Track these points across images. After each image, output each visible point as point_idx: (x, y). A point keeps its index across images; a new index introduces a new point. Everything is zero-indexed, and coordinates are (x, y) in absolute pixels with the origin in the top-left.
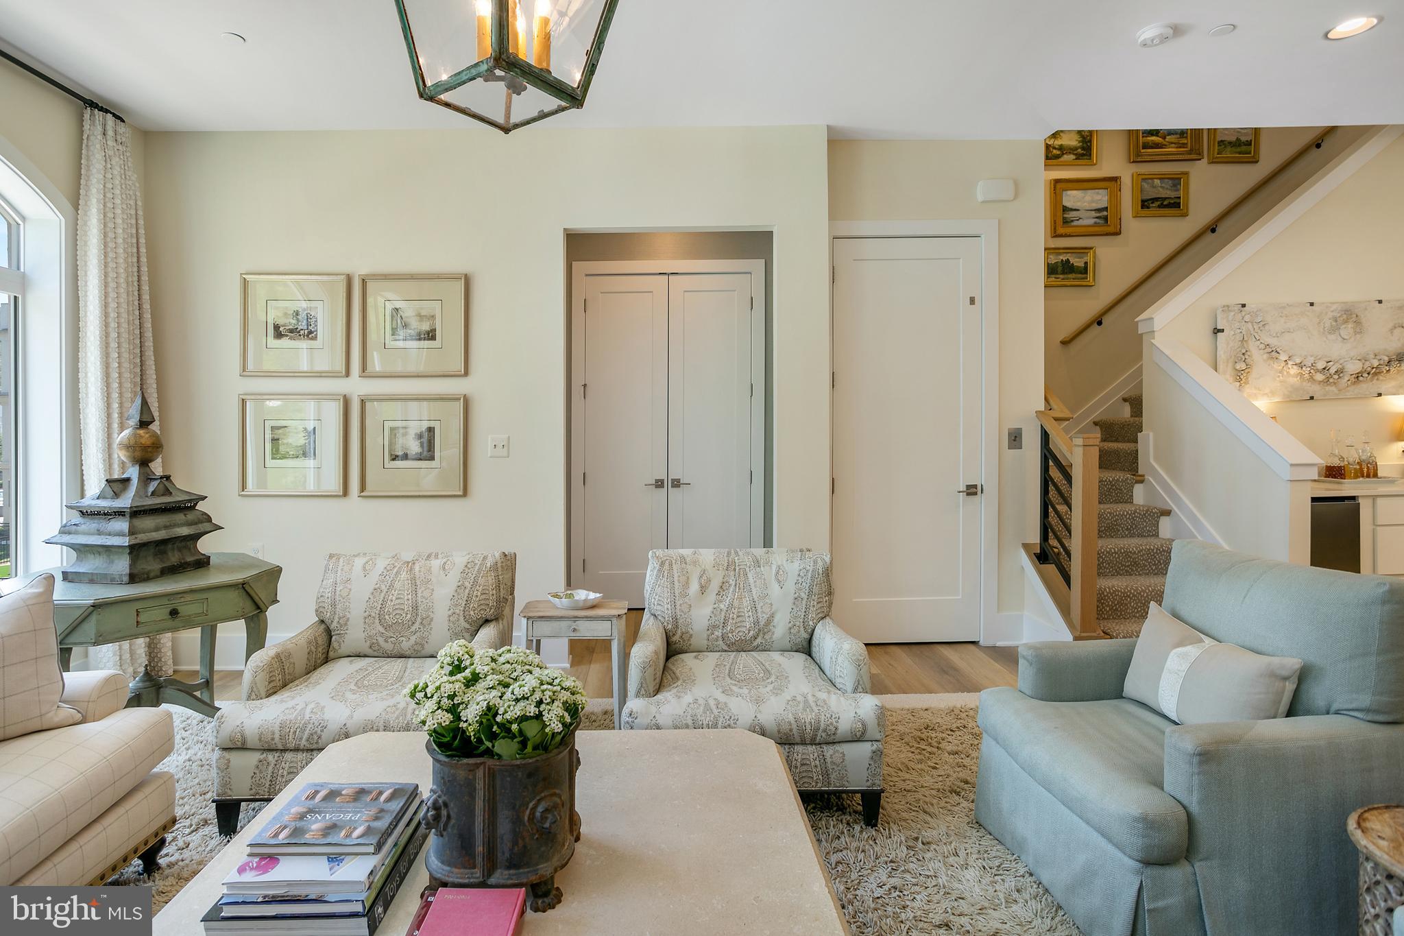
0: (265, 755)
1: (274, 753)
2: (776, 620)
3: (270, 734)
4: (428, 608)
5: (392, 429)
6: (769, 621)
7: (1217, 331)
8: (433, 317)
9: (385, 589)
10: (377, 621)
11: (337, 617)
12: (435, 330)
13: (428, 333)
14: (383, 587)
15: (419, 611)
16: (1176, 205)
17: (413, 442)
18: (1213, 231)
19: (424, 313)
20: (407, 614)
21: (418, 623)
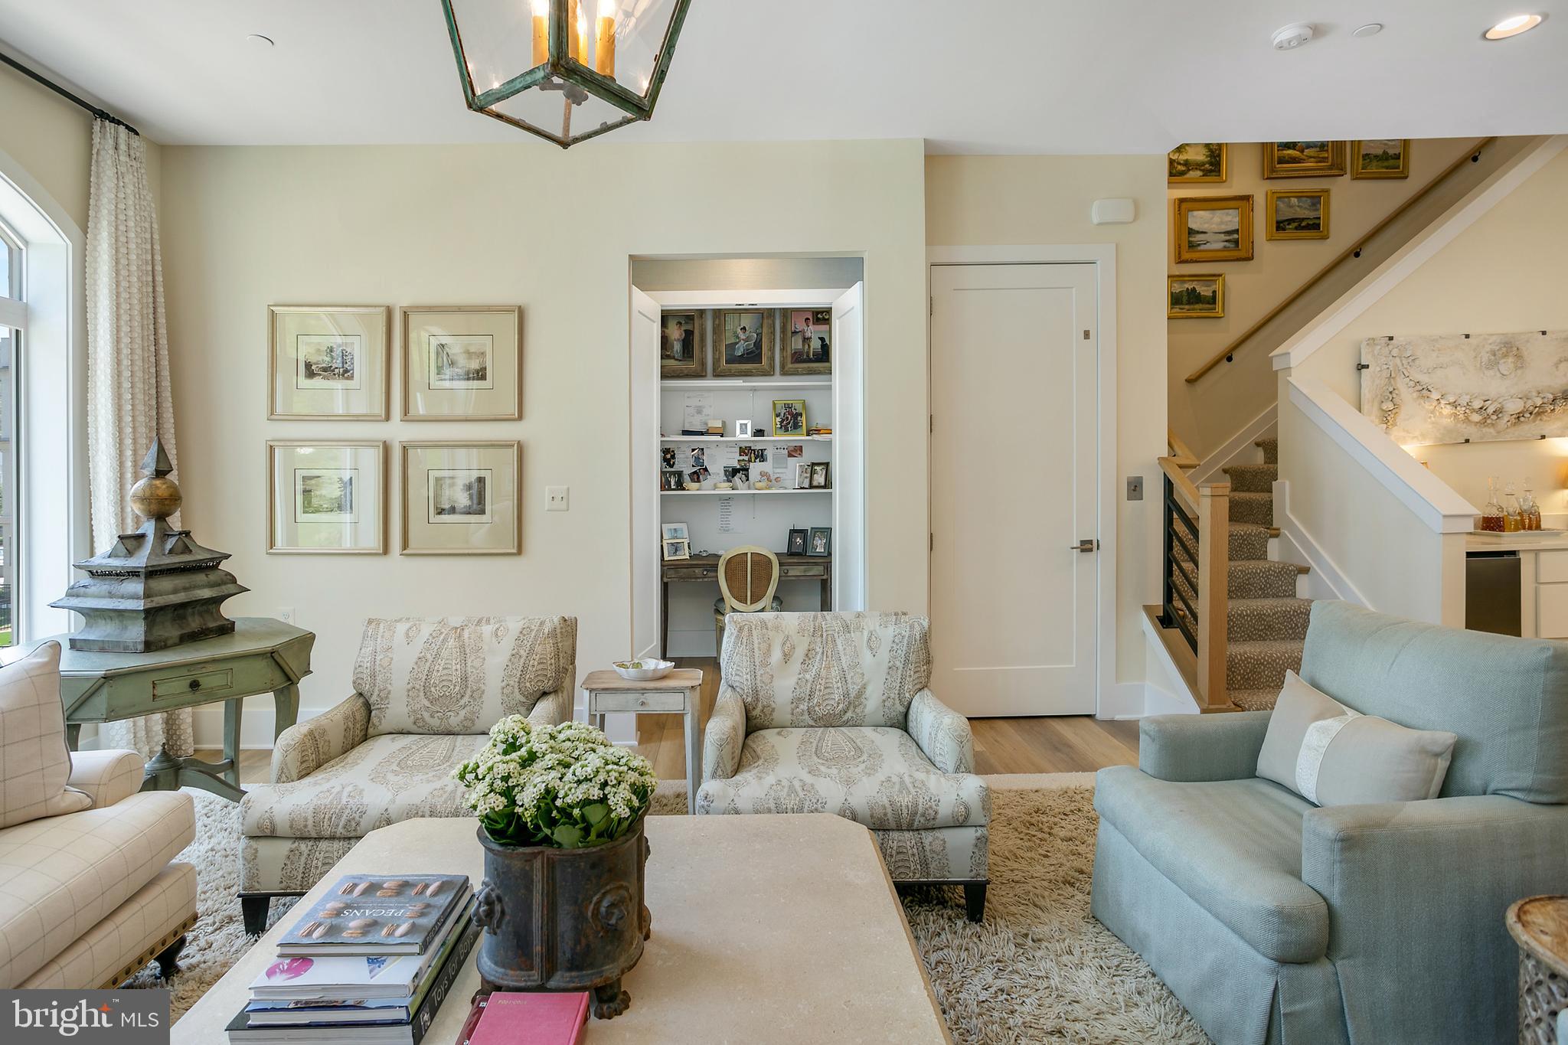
0: (297, 844)
1: (307, 841)
2: (868, 692)
3: (302, 820)
4: (479, 680)
5: (438, 480)
6: (860, 693)
7: (1361, 367)
8: (483, 354)
9: (430, 659)
10: (422, 694)
11: (377, 689)
12: (485, 369)
13: (478, 372)
14: (429, 656)
15: (470, 683)
16: (1316, 227)
17: (461, 494)
18: (1357, 255)
19: (472, 349)
20: (455, 686)
21: (467, 696)
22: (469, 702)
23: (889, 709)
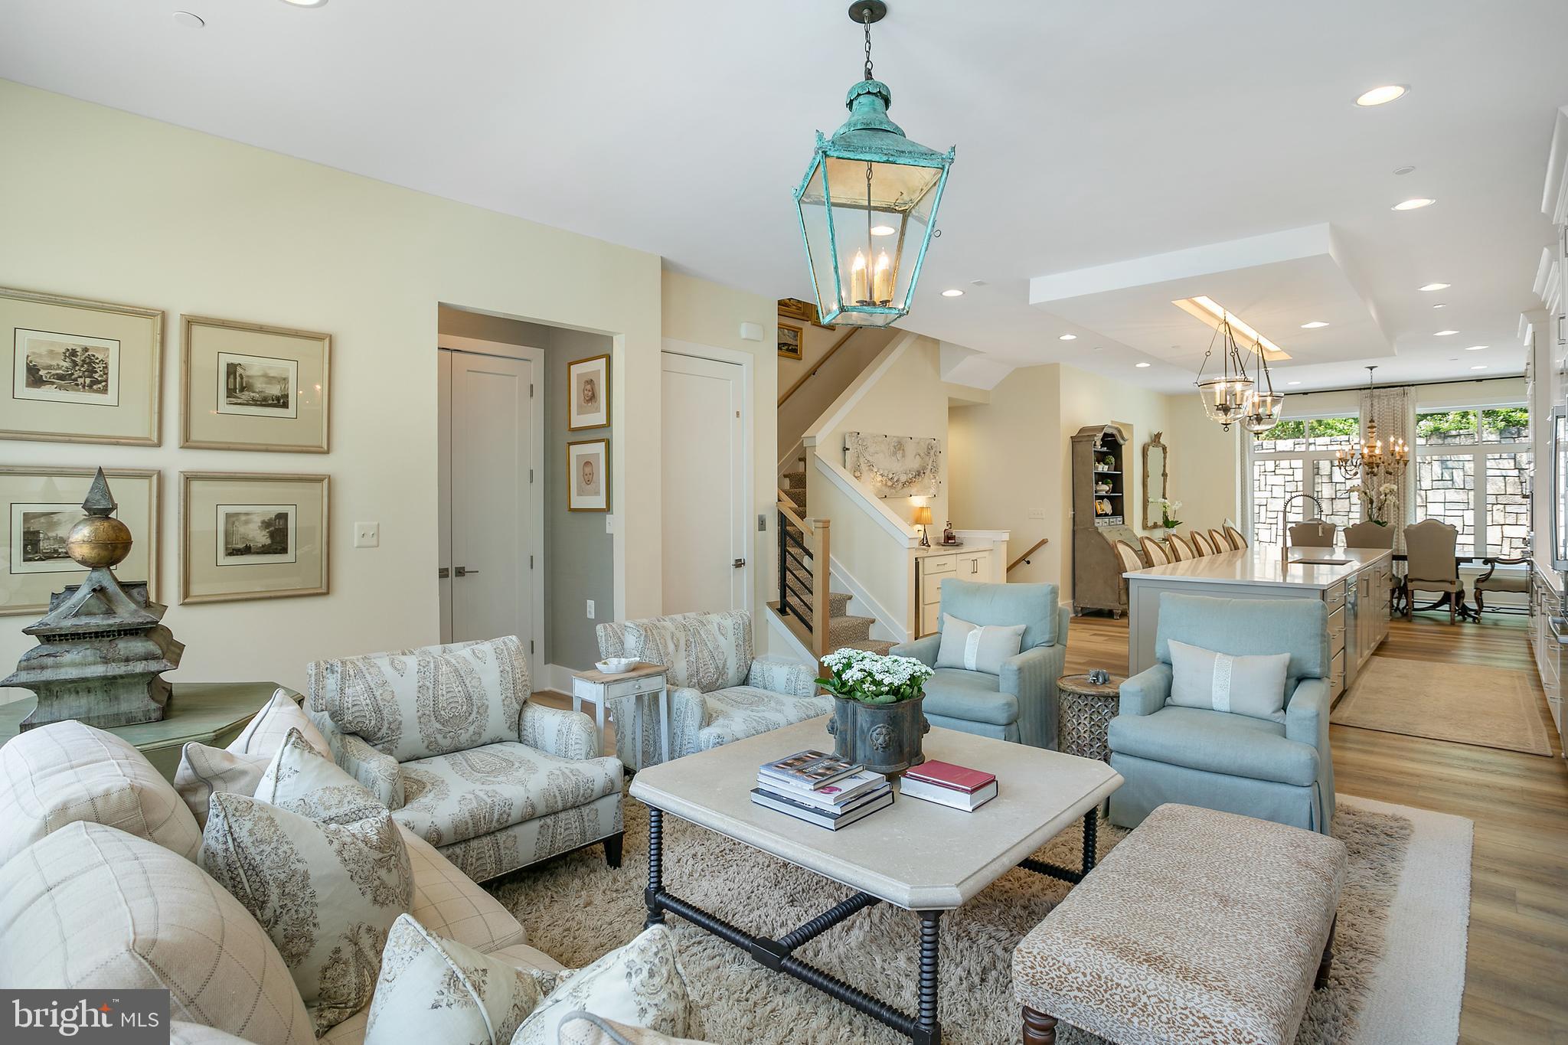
0: (451, 850)
1: (459, 845)
2: (728, 664)
3: (464, 824)
4: (482, 697)
5: (228, 516)
6: (724, 665)
7: (845, 449)
8: (285, 380)
9: (431, 686)
10: (433, 718)
11: (386, 723)
12: (287, 396)
13: (278, 398)
14: (428, 684)
15: (474, 700)
16: (795, 351)
17: (259, 532)
18: (814, 374)
19: (272, 373)
20: (462, 706)
21: (474, 712)
22: (476, 718)
23: (741, 673)
